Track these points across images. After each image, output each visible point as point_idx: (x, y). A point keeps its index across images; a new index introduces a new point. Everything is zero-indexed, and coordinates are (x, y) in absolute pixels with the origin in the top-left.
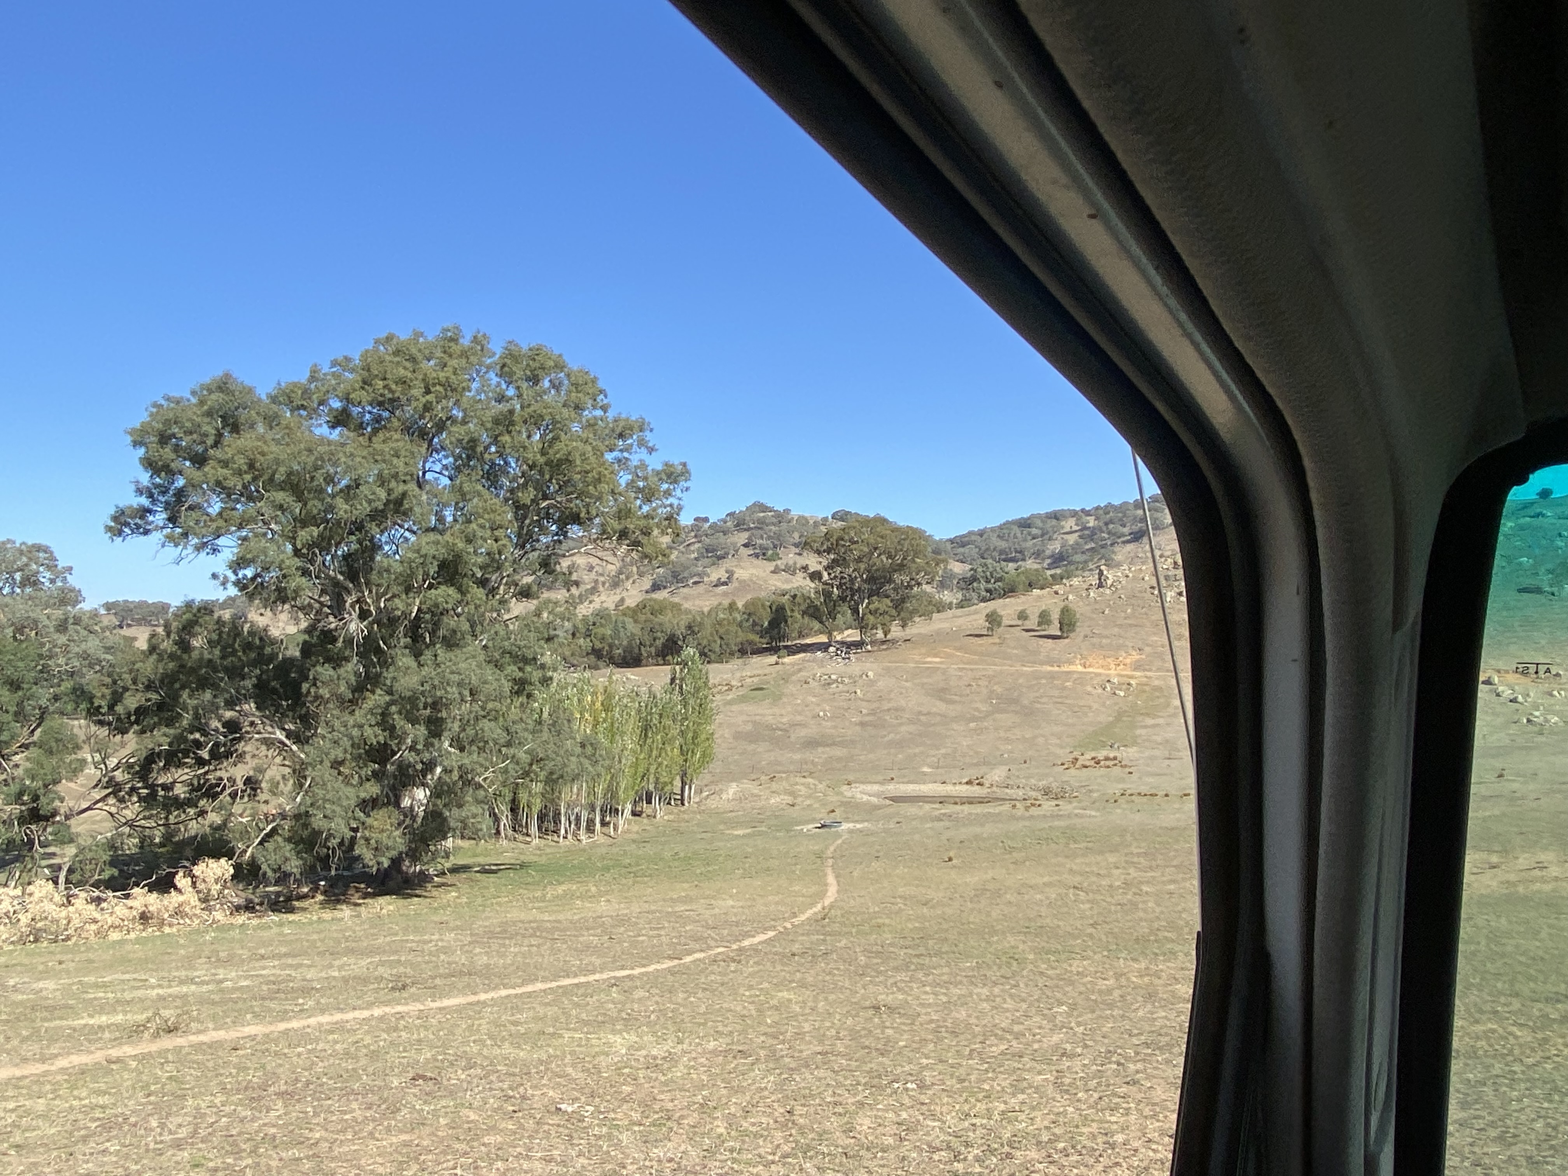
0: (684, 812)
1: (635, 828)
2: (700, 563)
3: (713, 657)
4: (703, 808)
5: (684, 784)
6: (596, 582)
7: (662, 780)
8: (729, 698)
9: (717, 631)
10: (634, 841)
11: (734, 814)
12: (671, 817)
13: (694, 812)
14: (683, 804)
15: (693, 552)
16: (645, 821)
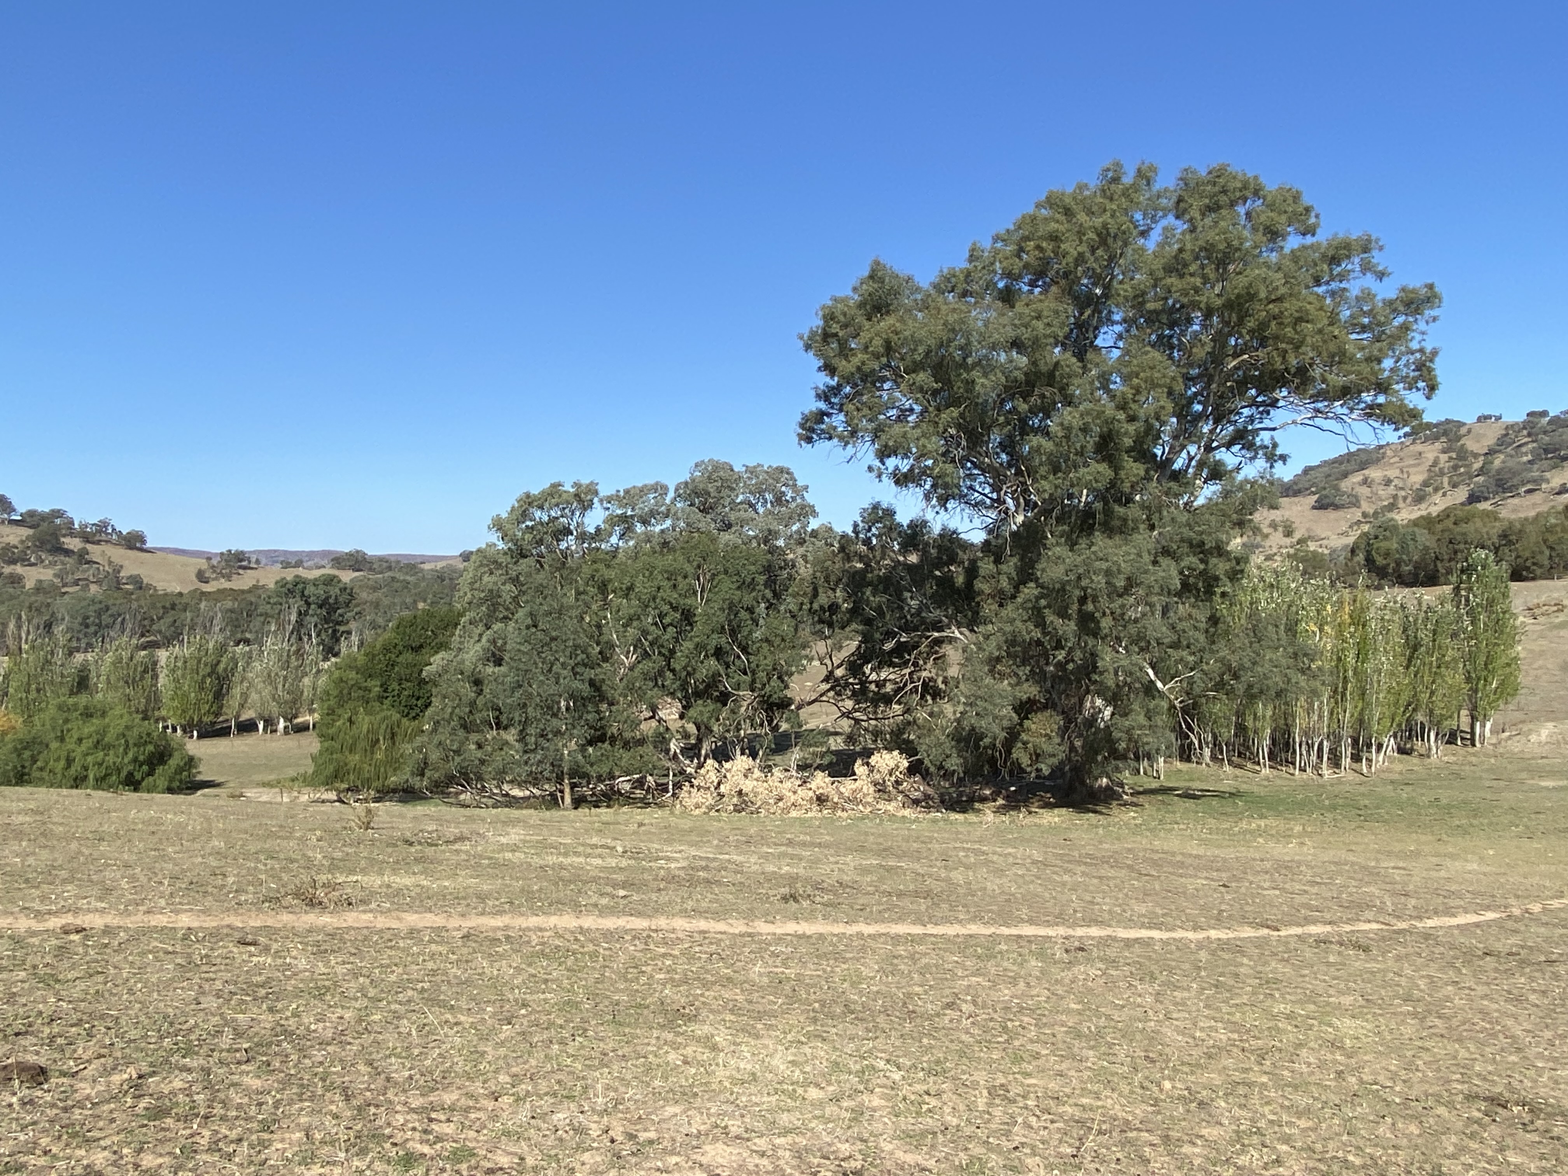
0: (1474, 755)
1: (1398, 767)
2: (1536, 467)
3: (1539, 572)
4: (1501, 750)
5: (1474, 719)
6: (1395, 497)
7: (1437, 712)
8: (1557, 621)
9: (1545, 541)
10: (1392, 782)
11: (1544, 760)
12: (1452, 759)
13: (1487, 755)
14: (1474, 745)
15: (1526, 454)
16: (1416, 761)
